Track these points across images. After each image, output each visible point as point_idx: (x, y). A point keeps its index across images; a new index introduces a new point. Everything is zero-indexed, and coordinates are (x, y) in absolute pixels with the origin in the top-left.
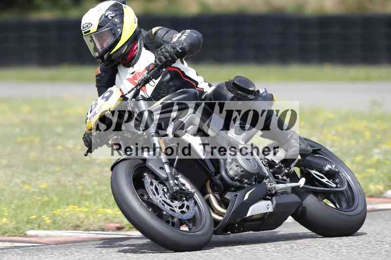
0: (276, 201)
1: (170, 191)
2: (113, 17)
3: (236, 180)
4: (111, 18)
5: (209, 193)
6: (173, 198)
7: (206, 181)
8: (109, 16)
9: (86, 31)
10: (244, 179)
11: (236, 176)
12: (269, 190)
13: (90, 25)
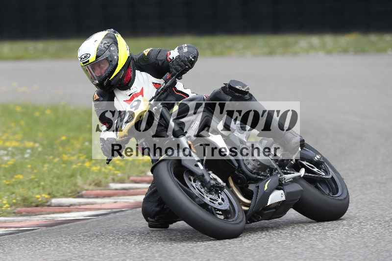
2: (108, 46)
3: (254, 173)
5: (232, 187)
8: (105, 46)
9: (85, 61)
10: (260, 172)
11: (254, 169)
12: (280, 180)
13: (89, 56)
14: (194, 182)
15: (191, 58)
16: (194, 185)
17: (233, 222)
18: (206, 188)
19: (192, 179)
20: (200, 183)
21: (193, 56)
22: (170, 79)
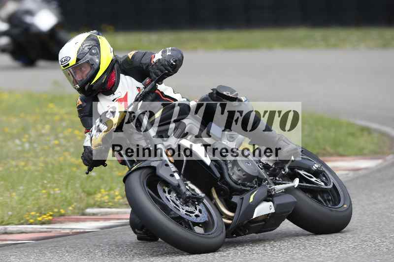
2: (90, 49)
3: (240, 184)
9: (66, 64)
10: (246, 183)
11: (239, 180)
12: (269, 191)
13: (69, 59)
14: (169, 193)
15: (172, 61)
16: (168, 196)
17: (209, 236)
18: (181, 200)
19: (167, 190)
20: (175, 195)
21: (174, 60)
22: (149, 84)
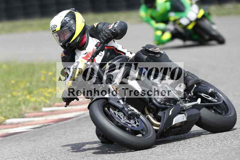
0: (187, 114)
1: (126, 115)
2: (69, 20)
3: (162, 104)
4: (68, 21)
5: (148, 115)
6: (129, 119)
7: (144, 108)
8: (67, 20)
9: (54, 30)
10: (166, 103)
11: (162, 101)
12: (182, 108)
13: (56, 27)
15: (113, 30)
18: (126, 117)
